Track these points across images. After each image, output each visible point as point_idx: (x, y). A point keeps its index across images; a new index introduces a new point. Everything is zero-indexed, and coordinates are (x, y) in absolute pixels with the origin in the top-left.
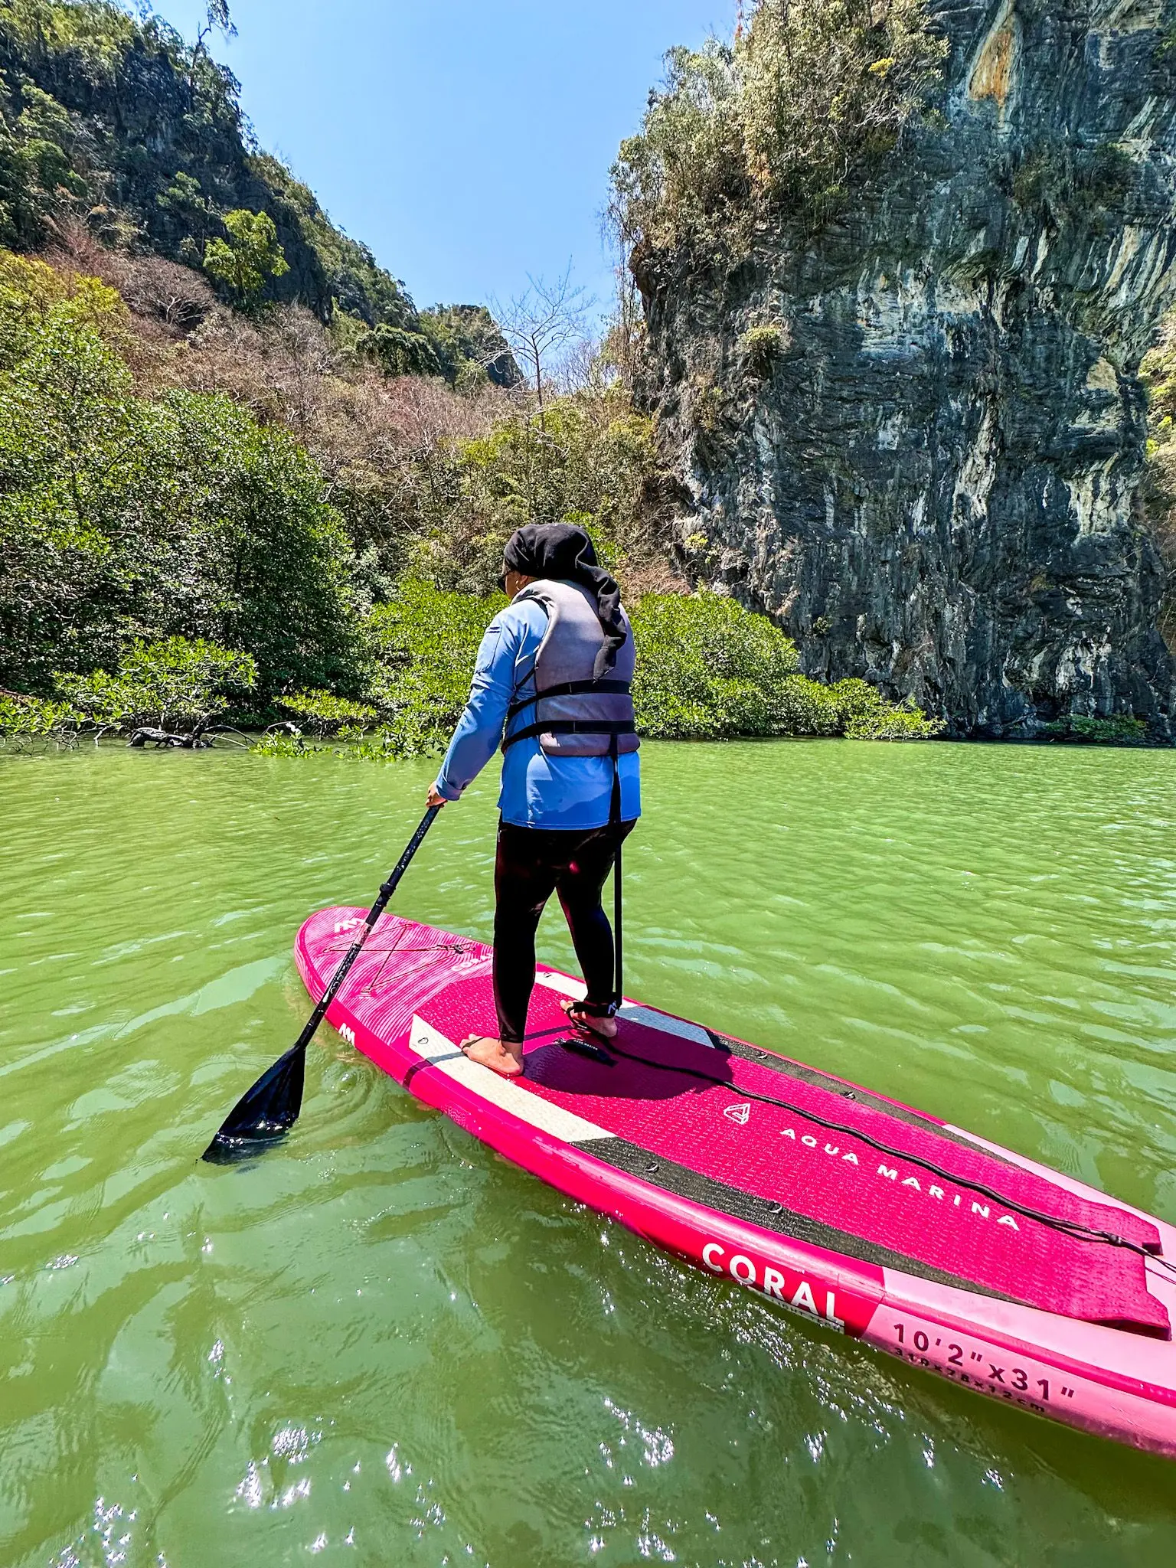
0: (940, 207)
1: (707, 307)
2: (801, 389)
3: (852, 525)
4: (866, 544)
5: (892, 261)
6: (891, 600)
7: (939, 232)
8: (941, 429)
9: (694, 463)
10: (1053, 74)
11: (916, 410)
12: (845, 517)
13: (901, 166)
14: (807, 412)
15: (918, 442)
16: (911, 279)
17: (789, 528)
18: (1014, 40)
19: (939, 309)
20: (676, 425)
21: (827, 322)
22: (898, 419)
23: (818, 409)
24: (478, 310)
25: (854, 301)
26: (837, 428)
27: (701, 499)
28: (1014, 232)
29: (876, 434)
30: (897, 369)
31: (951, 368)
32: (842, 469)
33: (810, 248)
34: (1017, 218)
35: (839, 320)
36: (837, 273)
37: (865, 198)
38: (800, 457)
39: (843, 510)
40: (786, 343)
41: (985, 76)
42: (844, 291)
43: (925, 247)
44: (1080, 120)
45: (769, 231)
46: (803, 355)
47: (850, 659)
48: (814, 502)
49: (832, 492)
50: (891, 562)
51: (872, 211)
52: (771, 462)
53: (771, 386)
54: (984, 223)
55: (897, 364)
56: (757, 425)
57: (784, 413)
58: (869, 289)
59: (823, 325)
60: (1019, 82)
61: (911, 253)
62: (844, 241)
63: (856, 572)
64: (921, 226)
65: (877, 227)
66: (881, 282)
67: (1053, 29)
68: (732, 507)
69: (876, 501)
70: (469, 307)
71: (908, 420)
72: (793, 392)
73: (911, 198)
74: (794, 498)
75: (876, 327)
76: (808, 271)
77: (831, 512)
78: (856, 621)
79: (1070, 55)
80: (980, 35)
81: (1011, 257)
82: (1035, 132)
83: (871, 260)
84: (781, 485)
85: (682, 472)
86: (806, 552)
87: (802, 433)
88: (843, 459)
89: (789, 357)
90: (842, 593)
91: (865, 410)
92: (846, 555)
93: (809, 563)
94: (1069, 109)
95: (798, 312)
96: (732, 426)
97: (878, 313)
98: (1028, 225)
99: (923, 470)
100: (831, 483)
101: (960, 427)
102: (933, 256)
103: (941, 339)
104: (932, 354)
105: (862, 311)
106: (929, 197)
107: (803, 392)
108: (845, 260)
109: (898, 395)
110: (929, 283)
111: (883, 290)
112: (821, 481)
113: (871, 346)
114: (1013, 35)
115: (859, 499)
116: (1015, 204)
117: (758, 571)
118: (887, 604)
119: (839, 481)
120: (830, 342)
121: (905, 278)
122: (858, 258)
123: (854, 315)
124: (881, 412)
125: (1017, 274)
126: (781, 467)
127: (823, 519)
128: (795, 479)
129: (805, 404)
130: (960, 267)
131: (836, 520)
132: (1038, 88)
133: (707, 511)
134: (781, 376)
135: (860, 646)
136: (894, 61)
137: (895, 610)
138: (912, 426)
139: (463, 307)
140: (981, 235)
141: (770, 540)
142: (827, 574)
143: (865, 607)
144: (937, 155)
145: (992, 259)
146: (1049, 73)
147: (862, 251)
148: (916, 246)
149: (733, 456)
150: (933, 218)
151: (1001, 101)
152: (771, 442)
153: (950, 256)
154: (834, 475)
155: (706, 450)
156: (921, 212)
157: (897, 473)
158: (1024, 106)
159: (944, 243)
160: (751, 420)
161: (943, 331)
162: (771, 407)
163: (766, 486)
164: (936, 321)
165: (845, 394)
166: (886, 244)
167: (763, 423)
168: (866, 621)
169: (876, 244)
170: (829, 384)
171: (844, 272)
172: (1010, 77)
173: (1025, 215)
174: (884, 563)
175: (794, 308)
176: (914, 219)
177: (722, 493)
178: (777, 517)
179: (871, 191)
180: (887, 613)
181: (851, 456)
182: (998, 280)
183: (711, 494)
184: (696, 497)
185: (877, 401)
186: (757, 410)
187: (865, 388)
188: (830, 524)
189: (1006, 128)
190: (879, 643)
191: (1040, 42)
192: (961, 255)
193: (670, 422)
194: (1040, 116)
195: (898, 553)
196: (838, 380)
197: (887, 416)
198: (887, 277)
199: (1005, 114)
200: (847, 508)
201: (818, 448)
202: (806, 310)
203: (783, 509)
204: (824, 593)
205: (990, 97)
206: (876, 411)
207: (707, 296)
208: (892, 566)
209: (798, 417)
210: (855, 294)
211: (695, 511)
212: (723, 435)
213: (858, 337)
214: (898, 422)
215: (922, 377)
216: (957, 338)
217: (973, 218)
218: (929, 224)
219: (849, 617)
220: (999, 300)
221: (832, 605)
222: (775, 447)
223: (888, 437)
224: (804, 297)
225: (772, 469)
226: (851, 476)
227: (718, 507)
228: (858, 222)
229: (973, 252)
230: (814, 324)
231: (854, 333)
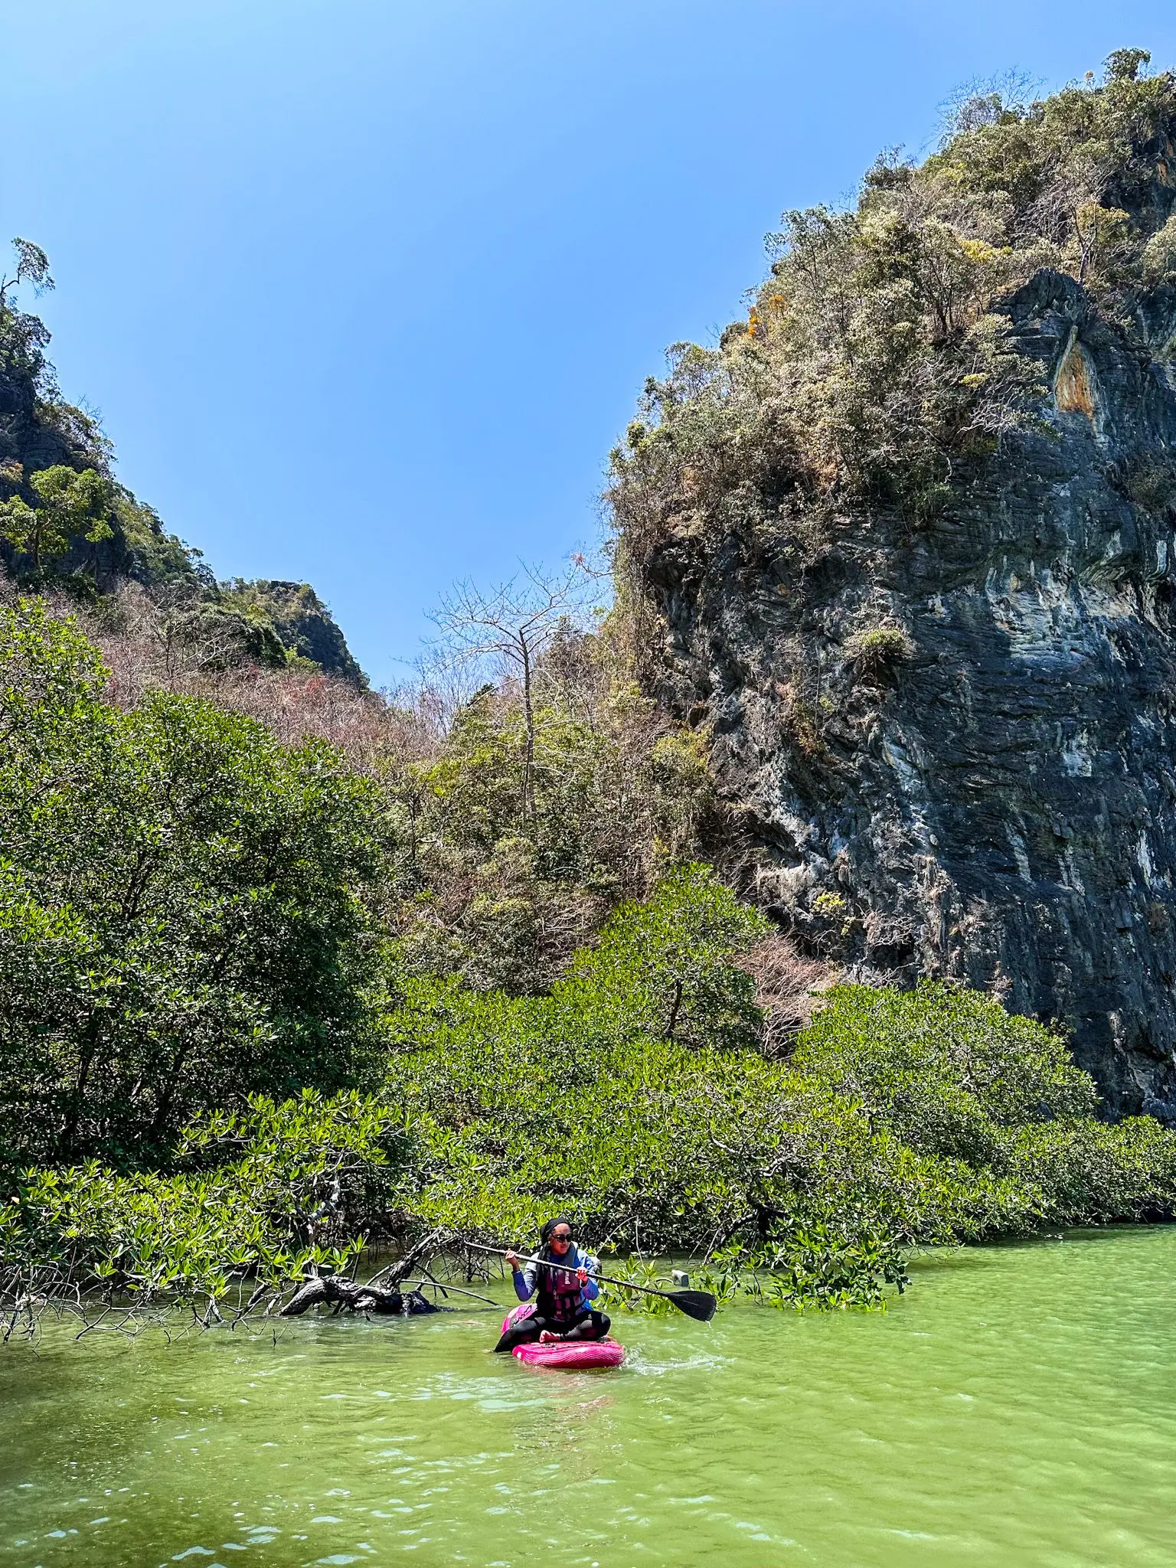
0: (1066, 509)
1: (774, 604)
2: (942, 701)
3: (1059, 877)
4: (1088, 903)
5: (1023, 560)
6: (1150, 987)
7: (1071, 532)
8: (1138, 751)
9: (787, 795)
10: (1134, 394)
11: (1104, 728)
12: (1046, 867)
13: (1010, 468)
14: (956, 729)
15: (1116, 766)
16: (1049, 580)
17: (968, 886)
18: (1086, 364)
19: (1092, 613)
20: (743, 744)
21: (957, 623)
22: (1083, 739)
23: (973, 725)
24: (297, 588)
25: (986, 602)
26: (1006, 750)
27: (807, 842)
28: (1149, 537)
29: (1059, 757)
30: (1065, 678)
31: (1129, 680)
32: (1027, 801)
33: (916, 545)
34: (1148, 522)
35: (972, 622)
36: (957, 571)
37: (976, 496)
38: (962, 787)
39: (1040, 857)
40: (910, 647)
41: (1066, 392)
42: (970, 590)
43: (1059, 548)
44: (1170, 434)
45: (855, 525)
46: (935, 660)
47: (1113, 1083)
48: (995, 846)
49: (1020, 832)
50: (1134, 929)
51: (989, 510)
52: (920, 792)
53: (899, 698)
54: (1118, 526)
55: (1063, 673)
56: (886, 744)
57: (926, 730)
58: (999, 590)
59: (951, 627)
60: (1102, 399)
61: (1046, 552)
62: (961, 539)
63: (1087, 947)
64: (1051, 528)
65: (999, 525)
66: (1013, 582)
67: (1121, 357)
68: (865, 853)
69: (1086, 844)
70: (284, 585)
71: (1095, 739)
72: (932, 704)
73: (1030, 499)
74: (966, 841)
75: (1023, 631)
76: (920, 569)
77: (1023, 860)
78: (1107, 1023)
79: (1144, 380)
80: (1057, 358)
81: (1153, 560)
82: (1132, 443)
83: (996, 559)
84: (942, 823)
85: (767, 805)
86: (1005, 916)
87: (957, 756)
88: (1026, 789)
89: (917, 664)
90: (1074, 978)
91: (1039, 727)
92: (1064, 921)
93: (1013, 933)
94: (1157, 425)
95: (915, 612)
96: (847, 748)
97: (1019, 615)
98: (1161, 529)
99: (1136, 804)
100: (1015, 822)
101: (1161, 749)
102: (1070, 557)
103: (1105, 646)
104: (1101, 661)
105: (999, 612)
106: (1050, 499)
107: (946, 706)
108: (964, 558)
109: (1076, 709)
110: (1071, 583)
111: (1017, 591)
112: (999, 818)
113: (1020, 650)
114: (1084, 359)
115: (1061, 841)
116: (1142, 509)
117: (936, 947)
118: (1146, 993)
119: (1027, 818)
120: (968, 647)
121: (1044, 580)
122: (980, 556)
123: (990, 617)
124: (1060, 731)
125: (1164, 577)
126: (936, 800)
127: (1013, 869)
128: (959, 815)
129: (953, 720)
130: (1099, 568)
131: (1034, 872)
132: (1122, 406)
133: (819, 860)
134: (910, 685)
135: (1123, 1062)
136: (987, 376)
137: (1162, 1003)
138: (1103, 747)
139: (275, 584)
140: (1117, 538)
141: (944, 901)
142: (1045, 949)
143: (1116, 1001)
144: (1046, 460)
145: (1134, 561)
146: (1130, 393)
147: (986, 550)
148: (1049, 547)
149: (854, 783)
150: (1061, 520)
151: (1090, 414)
152: (914, 766)
153: (1088, 558)
154: (1017, 810)
155: (806, 775)
156: (1047, 513)
157: (1104, 805)
158: (1113, 420)
159: (1081, 545)
160: (878, 739)
161: (1104, 637)
162: (905, 722)
163: (918, 825)
164: (1094, 626)
165: (1006, 707)
166: (1013, 543)
167: (897, 742)
168: (1124, 1021)
169: (1001, 542)
170: (980, 696)
171: (967, 570)
172: (1092, 394)
173: (1156, 519)
174: (1123, 931)
175: (910, 608)
176: (1041, 519)
177: (845, 834)
178: (945, 867)
179: (982, 490)
180: (1151, 1008)
181: (1038, 785)
182: (1143, 584)
183: (823, 834)
184: (799, 840)
185: (1050, 717)
186: (883, 726)
187: (1031, 701)
188: (1026, 876)
189: (1102, 438)
190: (1151, 1056)
191: (1111, 367)
192: (1100, 556)
193: (732, 740)
194: (1132, 429)
195: (1138, 916)
196: (991, 690)
197: (1070, 735)
198: (1019, 577)
199: (1097, 426)
200: (1044, 853)
201: (984, 775)
202: (926, 610)
203: (951, 856)
204: (1047, 979)
205: (1078, 411)
206: (1055, 728)
207: (770, 591)
208: (1136, 936)
209: (947, 735)
210: (984, 594)
211: (797, 858)
212: (834, 757)
213: (1003, 643)
214: (1084, 742)
215: (1099, 690)
216: (1122, 643)
217: (1104, 521)
218: (1059, 525)
219: (1092, 1015)
220: (1149, 604)
221: (1065, 996)
222: (922, 774)
223: (1078, 760)
224: (920, 596)
225: (922, 801)
226: (1041, 812)
227: (842, 853)
228: (974, 519)
229: (1112, 554)
230: (940, 626)
231: (995, 637)
